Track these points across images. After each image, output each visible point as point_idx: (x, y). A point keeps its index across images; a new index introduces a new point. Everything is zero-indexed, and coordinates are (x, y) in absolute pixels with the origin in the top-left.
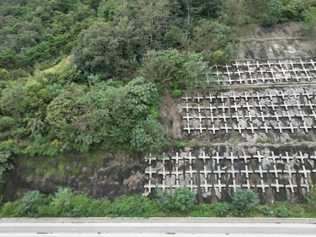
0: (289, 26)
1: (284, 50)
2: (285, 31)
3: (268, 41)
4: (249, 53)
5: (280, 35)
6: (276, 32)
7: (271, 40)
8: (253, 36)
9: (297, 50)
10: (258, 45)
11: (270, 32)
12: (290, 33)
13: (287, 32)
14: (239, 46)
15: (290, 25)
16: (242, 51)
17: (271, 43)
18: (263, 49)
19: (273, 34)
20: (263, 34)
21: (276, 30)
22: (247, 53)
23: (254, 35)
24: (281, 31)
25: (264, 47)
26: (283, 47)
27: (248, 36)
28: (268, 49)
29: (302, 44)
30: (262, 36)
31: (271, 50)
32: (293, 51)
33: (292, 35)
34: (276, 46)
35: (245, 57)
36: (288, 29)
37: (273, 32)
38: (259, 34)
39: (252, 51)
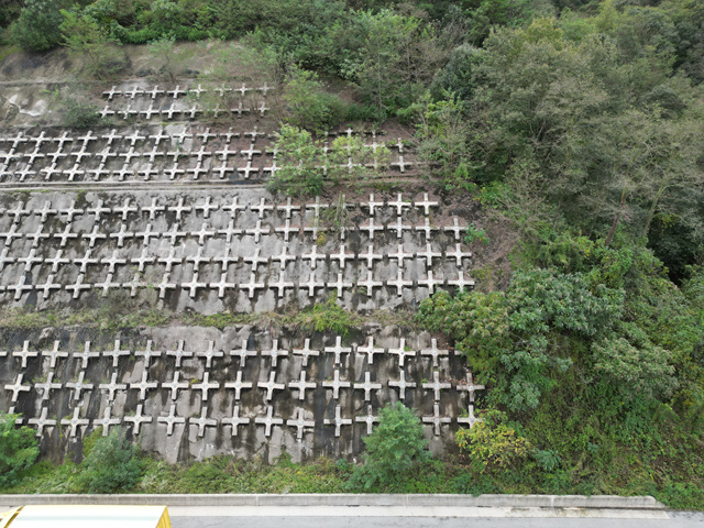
1: (23, 107)
2: (67, 66)
3: (9, 86)
5: (51, 73)
6: (48, 66)
7: (16, 85)
9: (50, 106)
11: (36, 65)
12: (75, 69)
13: (72, 66)
17: (9, 92)
20: (17, 69)
21: (52, 62)
24: (61, 63)
26: (25, 102)
30: (11, 75)
32: (38, 111)
34: (13, 99)
36: (78, 58)
37: (42, 67)
38: (8, 70)
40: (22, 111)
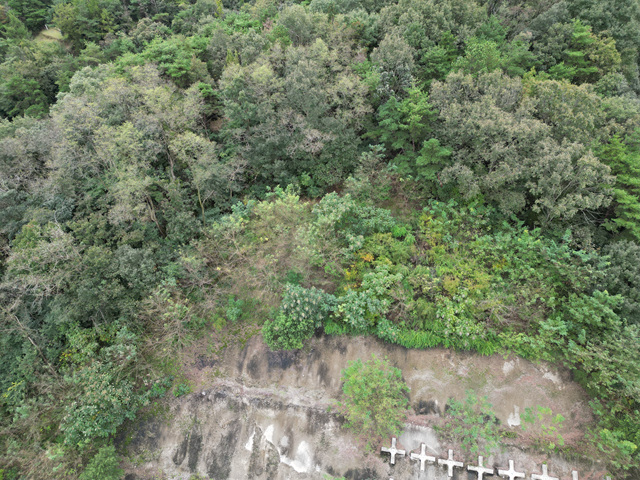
0: (343, 350)
1: (284, 451)
2: (323, 372)
4: (192, 444)
5: (305, 383)
6: (299, 370)
8: (235, 371)
9: (317, 461)
10: (228, 417)
12: (334, 381)
13: (329, 374)
14: (178, 409)
15: (350, 347)
16: (178, 432)
17: (261, 418)
18: (230, 439)
19: (290, 374)
20: (263, 368)
21: (303, 362)
22: (184, 446)
23: (240, 367)
24: (315, 367)
25: (239, 429)
26: (285, 442)
27: (222, 370)
28: (246, 439)
29: (341, 439)
30: (258, 377)
31: (249, 446)
32: (303, 463)
33: (337, 389)
34: (269, 433)
35: (175, 460)
36: (335, 361)
37: (292, 369)
38: (253, 368)
39: (199, 440)
40: (283, 459)
